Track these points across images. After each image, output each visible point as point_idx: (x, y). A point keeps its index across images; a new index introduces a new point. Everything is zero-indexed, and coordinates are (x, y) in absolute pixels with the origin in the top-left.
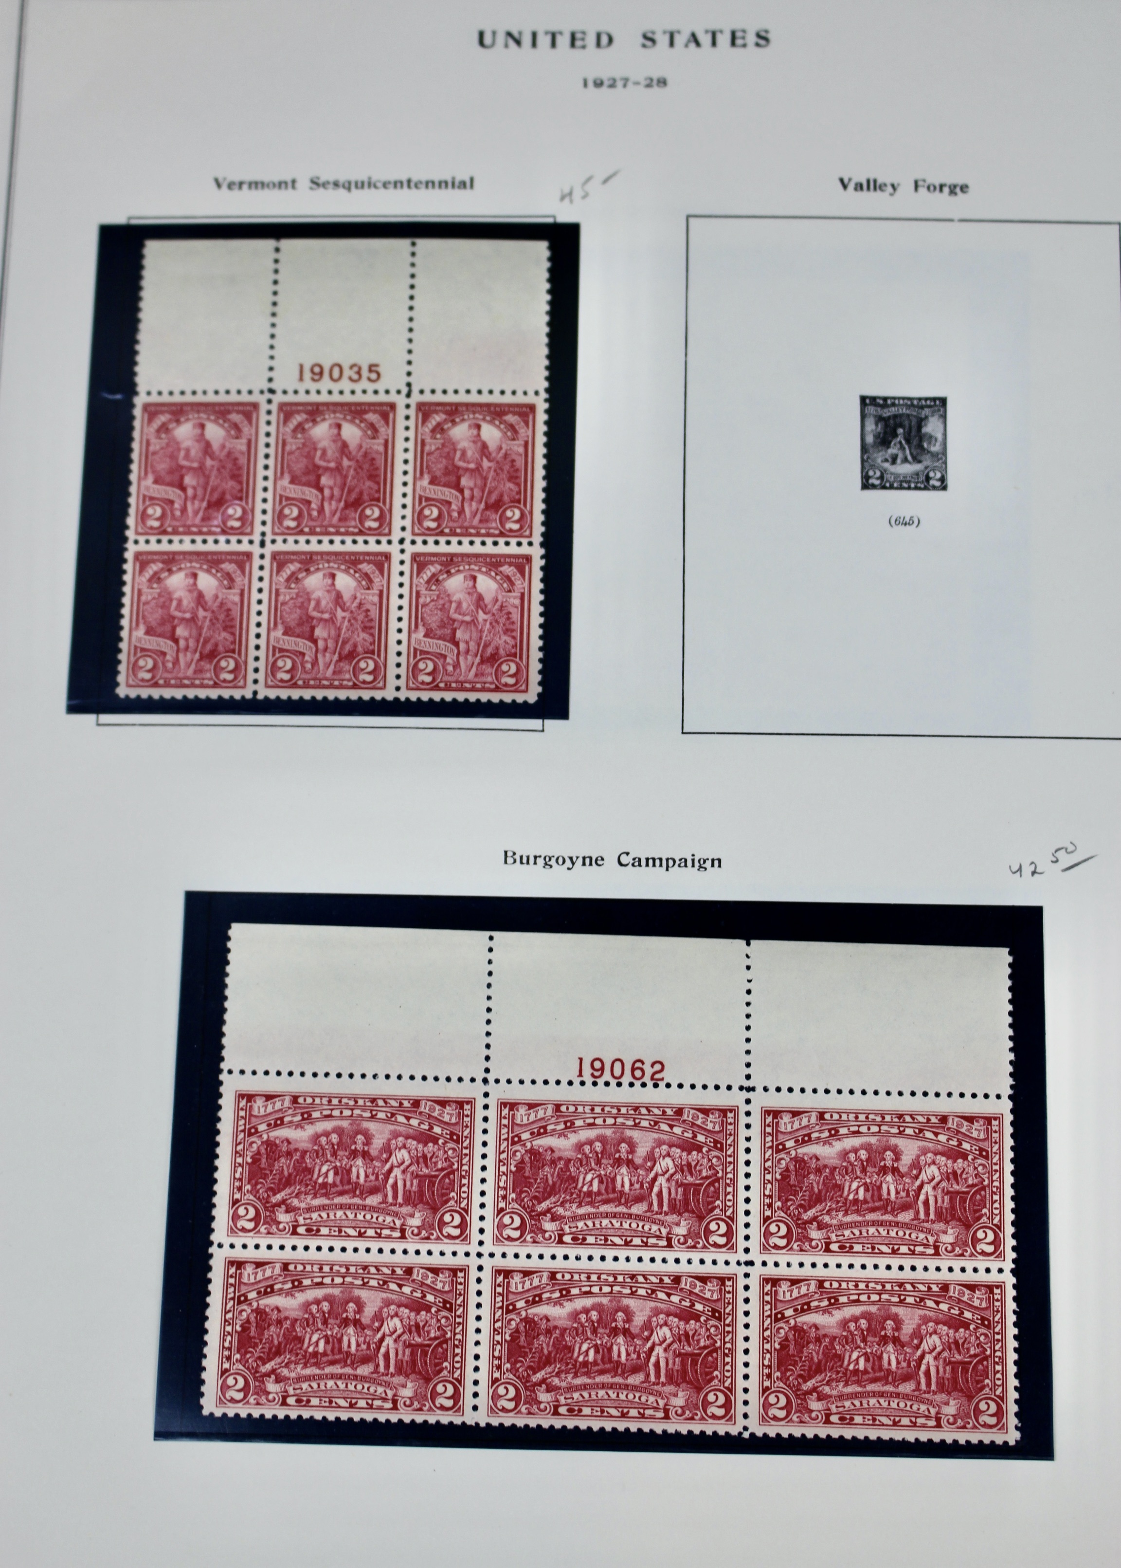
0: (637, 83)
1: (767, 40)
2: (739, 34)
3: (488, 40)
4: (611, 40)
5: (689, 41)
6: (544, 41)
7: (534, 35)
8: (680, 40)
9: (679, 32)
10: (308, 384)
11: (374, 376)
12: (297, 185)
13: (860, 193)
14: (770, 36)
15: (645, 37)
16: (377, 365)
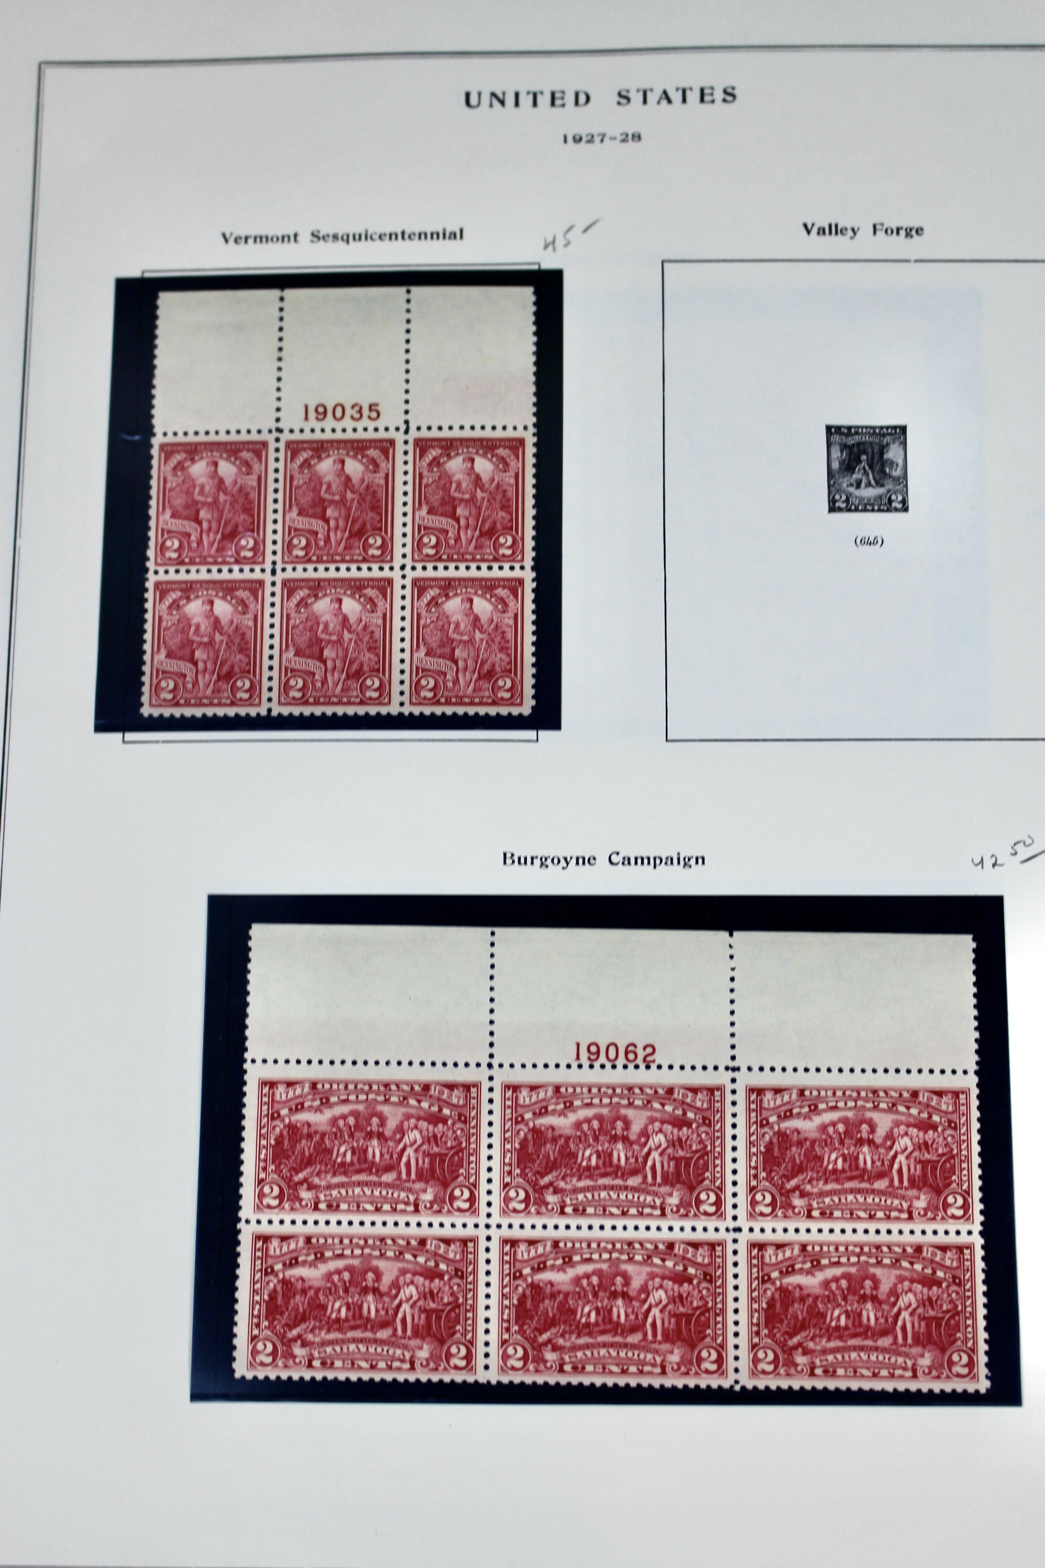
0: (613, 138)
1: (734, 96)
2: (707, 91)
3: (474, 100)
4: (588, 99)
5: (661, 98)
6: (526, 101)
7: (517, 95)
8: (652, 98)
9: (652, 90)
10: (313, 423)
11: (374, 415)
12: (298, 238)
13: (822, 238)
14: (736, 92)
15: (620, 95)
16: (377, 405)
